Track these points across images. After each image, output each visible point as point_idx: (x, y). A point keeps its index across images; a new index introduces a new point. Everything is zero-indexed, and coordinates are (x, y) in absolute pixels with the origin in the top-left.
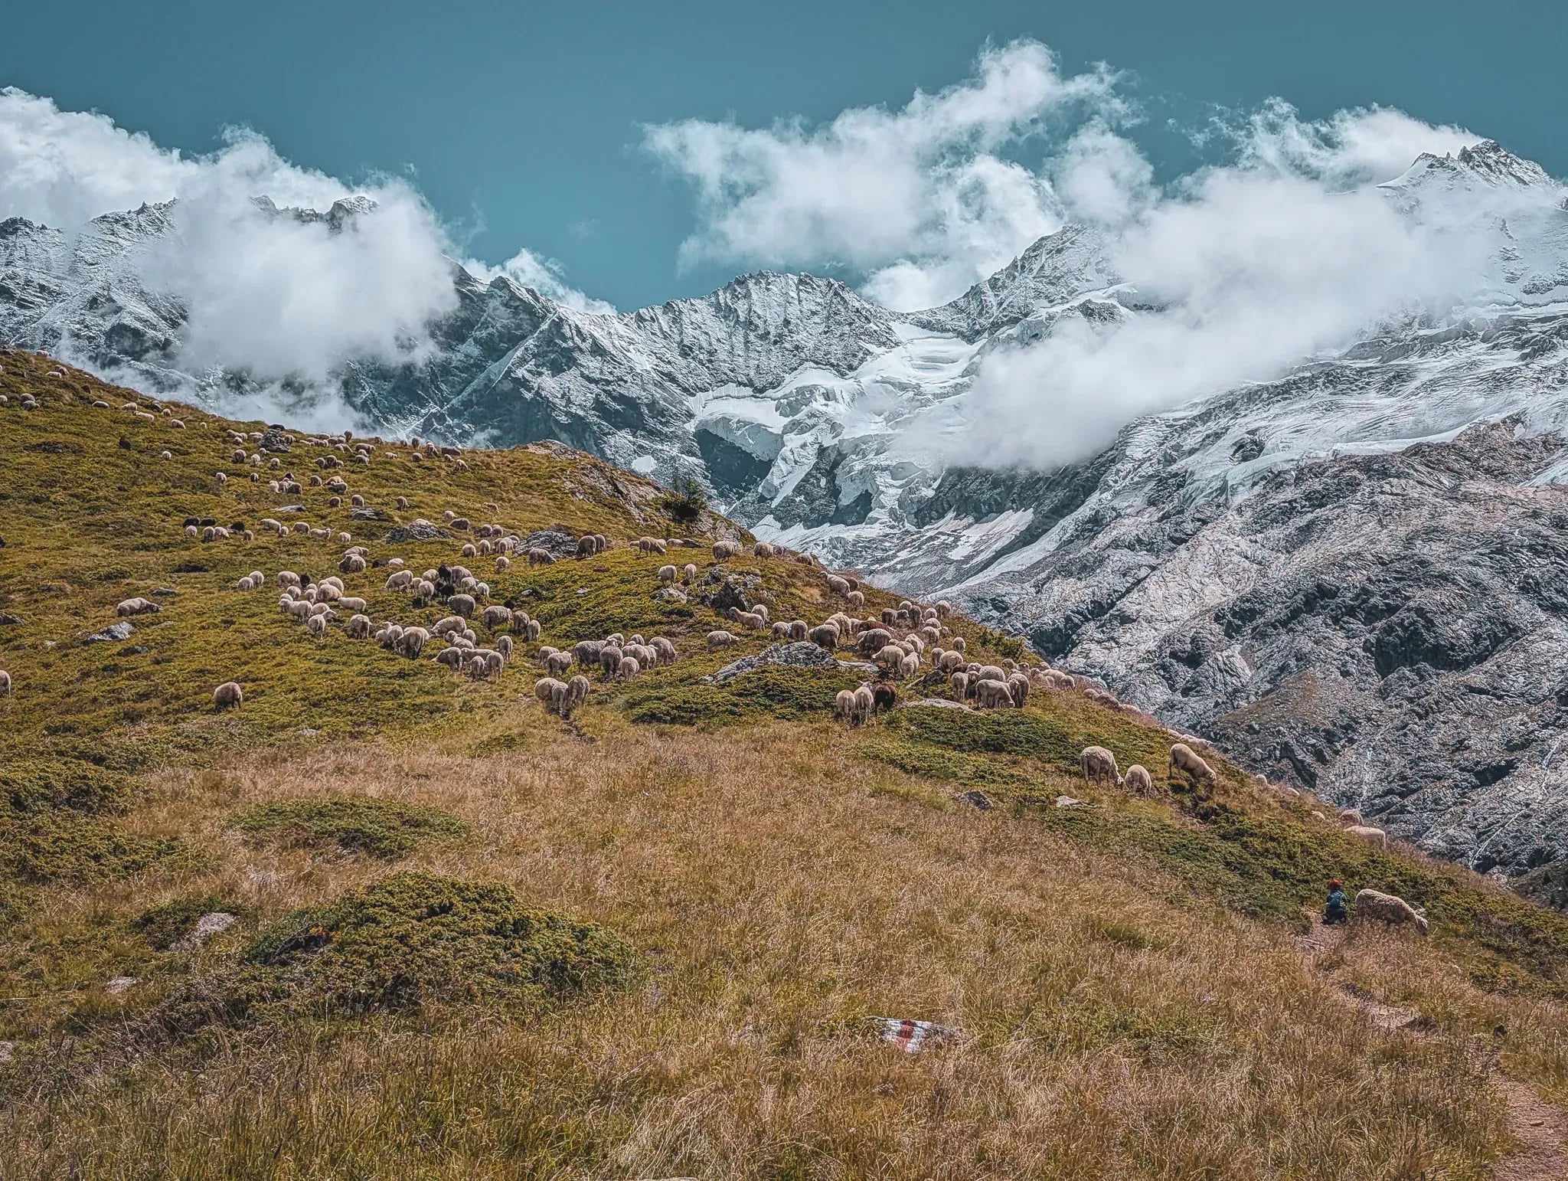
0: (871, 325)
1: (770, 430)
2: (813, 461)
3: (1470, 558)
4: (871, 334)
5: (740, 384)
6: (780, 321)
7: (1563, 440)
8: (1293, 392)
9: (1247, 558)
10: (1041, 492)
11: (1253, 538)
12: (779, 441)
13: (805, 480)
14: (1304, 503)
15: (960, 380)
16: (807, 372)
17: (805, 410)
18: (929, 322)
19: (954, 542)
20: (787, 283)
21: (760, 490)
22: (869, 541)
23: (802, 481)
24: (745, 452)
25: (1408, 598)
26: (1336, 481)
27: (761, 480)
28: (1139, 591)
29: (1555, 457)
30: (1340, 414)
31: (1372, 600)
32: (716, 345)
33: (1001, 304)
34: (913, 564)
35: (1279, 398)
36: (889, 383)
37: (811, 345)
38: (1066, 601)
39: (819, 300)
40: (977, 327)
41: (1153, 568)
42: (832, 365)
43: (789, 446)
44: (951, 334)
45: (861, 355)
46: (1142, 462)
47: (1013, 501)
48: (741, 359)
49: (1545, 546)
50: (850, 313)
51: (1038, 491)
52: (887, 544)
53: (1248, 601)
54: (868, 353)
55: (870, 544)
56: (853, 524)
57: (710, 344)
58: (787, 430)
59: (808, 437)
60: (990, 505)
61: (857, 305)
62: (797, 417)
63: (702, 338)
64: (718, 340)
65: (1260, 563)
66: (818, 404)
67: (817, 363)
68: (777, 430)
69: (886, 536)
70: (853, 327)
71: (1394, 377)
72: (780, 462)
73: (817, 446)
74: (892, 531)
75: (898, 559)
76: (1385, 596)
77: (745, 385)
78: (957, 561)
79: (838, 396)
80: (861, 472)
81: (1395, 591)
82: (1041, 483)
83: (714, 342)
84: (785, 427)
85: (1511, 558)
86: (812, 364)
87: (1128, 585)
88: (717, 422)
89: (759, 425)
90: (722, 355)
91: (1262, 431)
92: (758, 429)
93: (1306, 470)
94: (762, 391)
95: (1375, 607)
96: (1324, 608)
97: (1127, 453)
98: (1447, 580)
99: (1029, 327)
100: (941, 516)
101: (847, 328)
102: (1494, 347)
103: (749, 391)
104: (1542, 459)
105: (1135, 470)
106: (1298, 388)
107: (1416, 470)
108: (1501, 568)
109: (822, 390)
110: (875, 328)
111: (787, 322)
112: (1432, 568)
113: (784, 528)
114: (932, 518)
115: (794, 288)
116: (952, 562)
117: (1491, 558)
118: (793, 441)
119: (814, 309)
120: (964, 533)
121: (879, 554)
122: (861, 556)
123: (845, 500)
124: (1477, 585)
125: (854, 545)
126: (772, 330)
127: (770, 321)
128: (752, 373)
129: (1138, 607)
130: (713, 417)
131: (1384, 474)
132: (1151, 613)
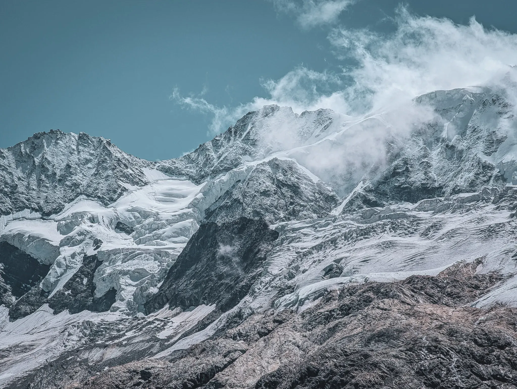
0: (129, 170)
1: (51, 243)
2: (79, 265)
3: (394, 353)
4: (126, 176)
5: (33, 209)
6: (63, 165)
7: (502, 275)
8: (371, 234)
9: (298, 347)
10: (222, 293)
11: (304, 334)
12: (56, 251)
13: (73, 279)
14: (338, 312)
15: (186, 211)
16: (81, 203)
17: (77, 229)
18: (169, 168)
19: (163, 326)
20: (70, 139)
21: (41, 286)
22: (109, 324)
23: (71, 280)
24: (33, 258)
25: (353, 377)
26: (358, 299)
27: (43, 279)
28: (231, 367)
29: (494, 286)
30: (393, 250)
31: (335, 378)
32: (17, 182)
33: (219, 157)
34: (134, 342)
35: (362, 237)
36: (137, 211)
37: (84, 183)
38: (186, 372)
39: (92, 152)
40: (203, 173)
41: (244, 352)
42: (99, 197)
43: (63, 254)
44: (185, 178)
45: (119, 191)
46: (276, 276)
47: (205, 299)
48: (34, 192)
49: (436, 347)
50: (114, 162)
51: (220, 292)
52: (121, 326)
53: (274, 376)
54: (125, 190)
55: (109, 326)
56: (103, 311)
57: (13, 181)
58: (63, 244)
59: (77, 249)
60: (190, 301)
61: (119, 155)
62: (70, 234)
63: (7, 176)
64: (19, 179)
65: (304, 350)
66: (85, 226)
67: (88, 196)
68: (56, 243)
69: (122, 320)
70: (115, 171)
71: (432, 227)
72: (55, 266)
73: (83, 255)
74: (127, 317)
75: (125, 337)
76: (342, 376)
77: (36, 211)
78: (162, 340)
79: (100, 220)
80: (110, 275)
81: (348, 373)
82: (222, 287)
83: (16, 180)
84: (61, 242)
85: (416, 354)
86: (85, 197)
87: (226, 363)
88: (14, 236)
89: (44, 239)
90: (21, 189)
91: (343, 260)
92: (43, 241)
93: (346, 291)
94: (49, 214)
95: (335, 382)
96: (309, 381)
97: (269, 270)
98: (376, 366)
99: (235, 176)
100: (161, 306)
101: (110, 172)
102: (497, 208)
103: (38, 215)
104: (487, 287)
105: (270, 282)
106: (375, 231)
107: (404, 294)
108: (410, 360)
109: (89, 216)
110: (131, 172)
111: (68, 166)
112: (369, 359)
113: (55, 313)
114: (155, 308)
115: (75, 143)
116: (158, 340)
117: (406, 354)
118: (66, 251)
119: (88, 157)
120: (172, 320)
121: (115, 333)
122: (102, 335)
123: (98, 295)
124: (392, 370)
125: (98, 326)
126: (58, 173)
127: (57, 165)
128: (42, 202)
129: (227, 378)
130: (12, 233)
131: (386, 295)
132: (234, 381)
